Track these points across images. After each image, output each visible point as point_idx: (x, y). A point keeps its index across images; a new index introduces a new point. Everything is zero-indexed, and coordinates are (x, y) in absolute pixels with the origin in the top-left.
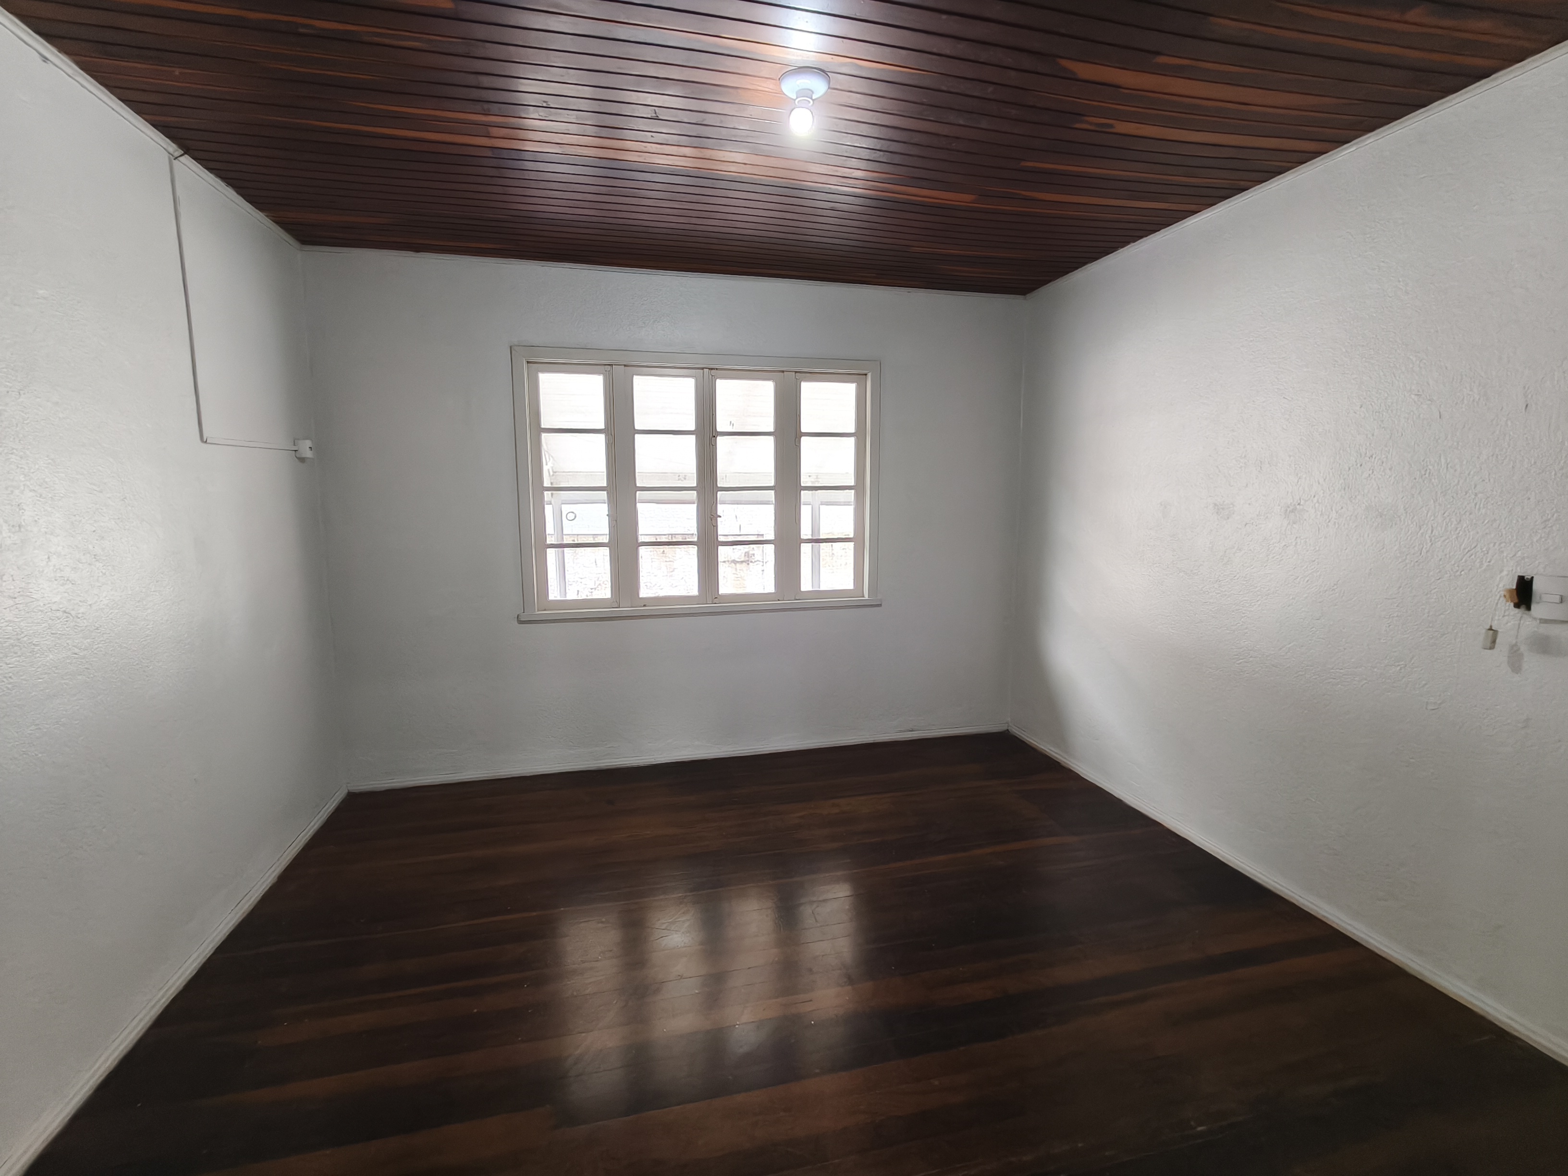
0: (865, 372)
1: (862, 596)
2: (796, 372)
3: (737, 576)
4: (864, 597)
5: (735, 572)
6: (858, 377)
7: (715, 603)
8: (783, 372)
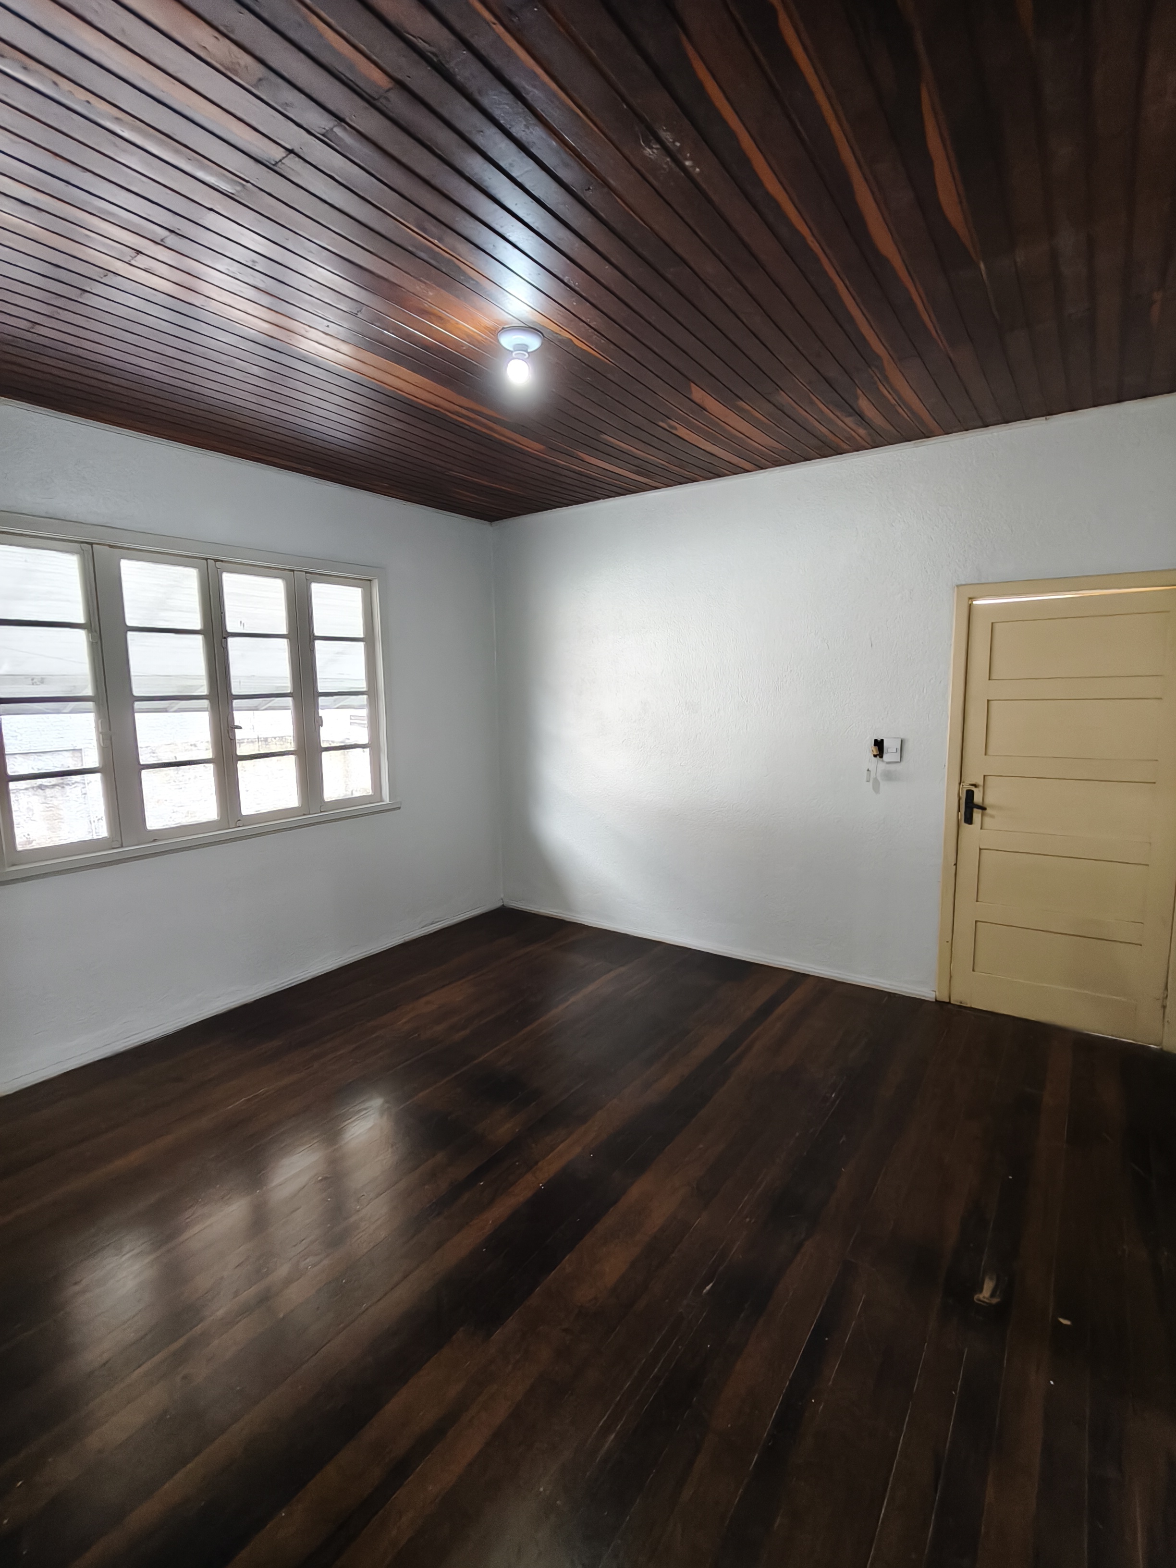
0: (370, 578)
1: (379, 800)
2: (306, 572)
3: (48, 806)
4: (382, 801)
5: (44, 801)
6: (364, 583)
7: (239, 827)
8: (293, 571)
